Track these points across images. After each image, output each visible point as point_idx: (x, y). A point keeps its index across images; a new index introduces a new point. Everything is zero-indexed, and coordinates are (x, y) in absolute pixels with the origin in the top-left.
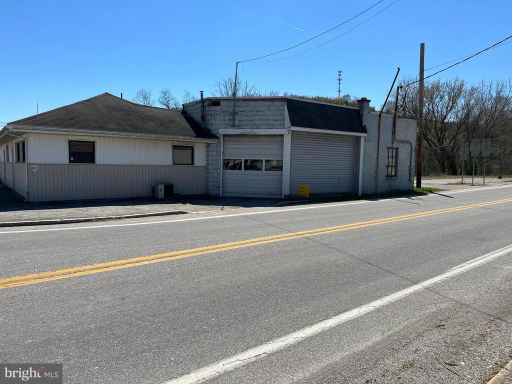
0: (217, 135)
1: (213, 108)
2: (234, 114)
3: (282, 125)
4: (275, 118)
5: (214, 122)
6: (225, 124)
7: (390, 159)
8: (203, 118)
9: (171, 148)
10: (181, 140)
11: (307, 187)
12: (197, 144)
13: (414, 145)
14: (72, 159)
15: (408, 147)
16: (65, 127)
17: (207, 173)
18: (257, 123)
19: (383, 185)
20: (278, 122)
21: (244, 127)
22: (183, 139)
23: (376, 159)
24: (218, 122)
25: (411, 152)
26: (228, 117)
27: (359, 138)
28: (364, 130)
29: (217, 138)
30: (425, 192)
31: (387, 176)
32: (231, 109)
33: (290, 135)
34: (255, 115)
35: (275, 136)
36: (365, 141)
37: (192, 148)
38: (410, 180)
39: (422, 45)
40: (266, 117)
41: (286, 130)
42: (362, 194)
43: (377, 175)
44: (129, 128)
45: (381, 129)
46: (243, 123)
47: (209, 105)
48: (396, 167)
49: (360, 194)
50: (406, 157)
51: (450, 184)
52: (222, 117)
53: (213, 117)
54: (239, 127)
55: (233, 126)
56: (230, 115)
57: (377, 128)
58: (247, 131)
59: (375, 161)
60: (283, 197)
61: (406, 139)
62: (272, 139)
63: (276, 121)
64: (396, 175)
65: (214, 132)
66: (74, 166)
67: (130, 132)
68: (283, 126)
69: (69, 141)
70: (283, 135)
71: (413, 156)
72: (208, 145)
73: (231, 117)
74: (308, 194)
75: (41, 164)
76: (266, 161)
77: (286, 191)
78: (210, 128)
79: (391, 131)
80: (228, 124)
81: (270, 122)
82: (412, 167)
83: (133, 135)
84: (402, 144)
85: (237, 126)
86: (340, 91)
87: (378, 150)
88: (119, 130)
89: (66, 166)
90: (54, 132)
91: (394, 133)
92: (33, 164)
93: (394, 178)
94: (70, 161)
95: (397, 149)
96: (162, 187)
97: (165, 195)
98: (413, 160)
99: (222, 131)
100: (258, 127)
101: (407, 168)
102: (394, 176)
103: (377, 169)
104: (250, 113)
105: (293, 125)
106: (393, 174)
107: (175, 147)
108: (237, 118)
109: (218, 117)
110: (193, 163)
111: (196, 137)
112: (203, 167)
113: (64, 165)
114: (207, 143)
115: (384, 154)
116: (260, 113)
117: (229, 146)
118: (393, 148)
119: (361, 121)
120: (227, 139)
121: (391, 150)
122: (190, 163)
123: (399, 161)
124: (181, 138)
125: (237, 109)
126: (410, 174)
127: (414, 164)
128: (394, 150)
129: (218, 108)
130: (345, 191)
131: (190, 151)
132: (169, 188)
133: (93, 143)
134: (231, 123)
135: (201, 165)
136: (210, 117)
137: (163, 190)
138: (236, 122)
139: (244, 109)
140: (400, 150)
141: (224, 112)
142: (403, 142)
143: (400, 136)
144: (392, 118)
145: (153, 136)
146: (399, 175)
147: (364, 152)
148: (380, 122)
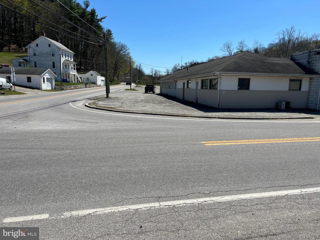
1: (318, 56)
5: (317, 65)
8: (309, 62)
9: (289, 81)
10: (297, 76)
12: (304, 78)
14: (239, 87)
16: (240, 72)
17: (308, 95)
22: (298, 75)
29: (319, 74)
37: (301, 81)
44: (268, 70)
47: (315, 54)
53: (317, 62)
65: (316, 70)
66: (240, 91)
67: (270, 73)
69: (239, 79)
75: (226, 90)
78: (314, 68)
83: (271, 74)
88: (264, 72)
92: (222, 90)
94: (238, 89)
96: (284, 103)
97: (285, 109)
107: (291, 80)
110: (300, 89)
111: (306, 74)
112: (306, 92)
113: (236, 90)
114: (311, 78)
124: (297, 75)
131: (299, 83)
132: (288, 104)
133: (249, 80)
136: (315, 62)
137: (285, 105)
145: (282, 74)
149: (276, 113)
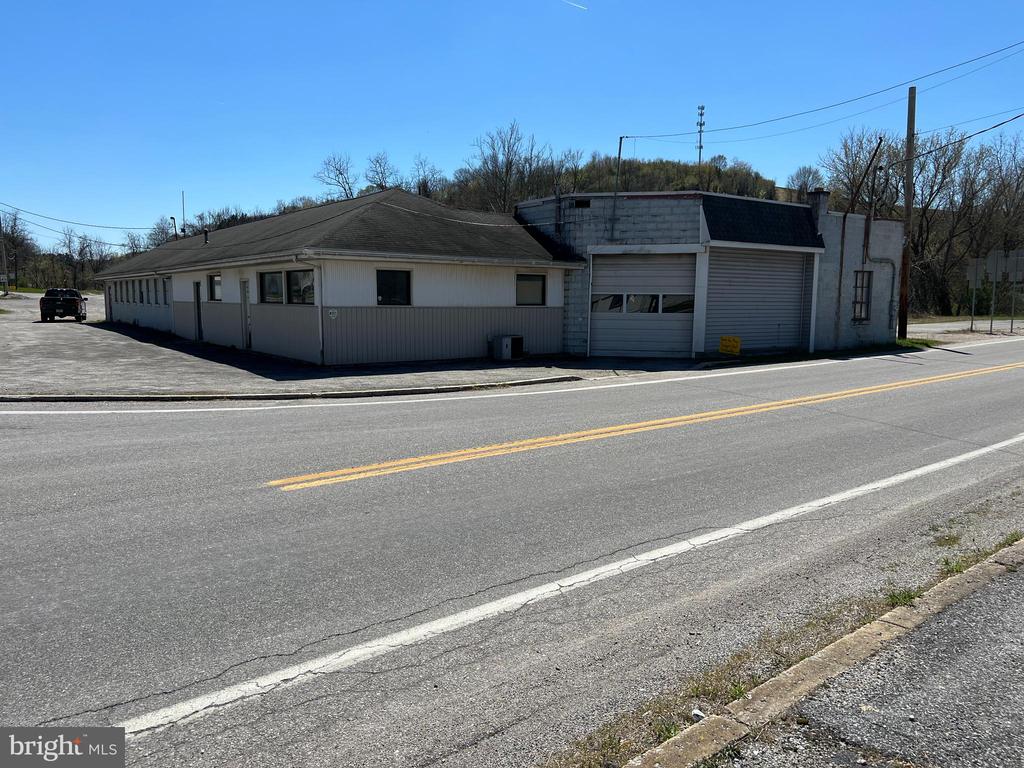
0: (584, 256)
1: (578, 211)
2: (614, 220)
3: (692, 237)
4: (683, 226)
5: (578, 234)
6: (597, 238)
7: (859, 290)
8: (558, 228)
9: (513, 279)
10: (534, 265)
11: (736, 339)
12: (550, 272)
13: (898, 265)
14: (380, 298)
15: (888, 269)
17: (565, 318)
18: (652, 234)
19: (847, 334)
20: (688, 233)
21: (630, 241)
22: (536, 264)
23: (837, 291)
24: (585, 234)
25: (893, 278)
26: (602, 226)
27: (812, 255)
28: (819, 242)
29: (584, 260)
30: (917, 346)
31: (855, 319)
32: (609, 213)
33: (708, 254)
34: (650, 222)
35: (680, 255)
36: (821, 261)
37: (543, 278)
38: (890, 326)
39: (912, 91)
40: (665, 226)
41: (702, 245)
42: (815, 350)
43: (839, 318)
45: (846, 241)
46: (628, 235)
47: (571, 206)
48: (868, 303)
49: (811, 350)
50: (885, 287)
51: (949, 332)
52: (592, 226)
53: (577, 227)
54: (622, 241)
55: (612, 240)
56: (605, 223)
57: (840, 239)
58: (635, 248)
59: (835, 295)
60: (693, 356)
61: (885, 255)
62: (675, 261)
63: (684, 231)
64: (867, 318)
65: (578, 250)
66: (384, 310)
68: (696, 239)
69: (378, 271)
70: (695, 254)
71: (897, 284)
72: (567, 273)
73: (608, 226)
74: (738, 350)
75: (341, 308)
76: (664, 296)
77: (699, 344)
78: (572, 244)
79: (862, 243)
80: (602, 238)
81: (676, 234)
82: (895, 304)
83: (468, 260)
84: (877, 265)
85: (618, 240)
86: (701, 147)
87: (841, 276)
88: (447, 253)
89: (374, 310)
90: (366, 258)
91: (866, 245)
92: (330, 308)
93: (864, 322)
94: (379, 303)
95: (870, 273)
96: (508, 341)
97: (514, 355)
98: (896, 291)
99: (592, 249)
100: (653, 241)
101: (885, 306)
102: (864, 319)
103: (839, 308)
104: (639, 219)
105: (713, 237)
106: (863, 316)
107: (520, 277)
108: (619, 226)
109: (585, 226)
110: (543, 302)
111: (554, 259)
112: (558, 308)
113: (372, 308)
114: (566, 270)
115: (849, 282)
116: (658, 219)
117: (601, 273)
118: (863, 272)
119: (814, 229)
120: (599, 261)
121: (860, 275)
122: (539, 301)
123: (874, 294)
124: (533, 262)
125: (619, 212)
126: (891, 316)
127: (897, 298)
128: (866, 274)
129: (586, 211)
130: (788, 345)
131: (540, 283)
132: (517, 343)
133: (407, 275)
134: (607, 235)
135: (558, 305)
136: (572, 226)
137: (510, 347)
138: (617, 234)
139: (630, 213)
140: (875, 275)
141: (596, 217)
142: (881, 261)
143: (874, 252)
144: (864, 222)
145: (496, 260)
146: (873, 315)
147: (819, 280)
148: (844, 228)
149: (489, 372)
